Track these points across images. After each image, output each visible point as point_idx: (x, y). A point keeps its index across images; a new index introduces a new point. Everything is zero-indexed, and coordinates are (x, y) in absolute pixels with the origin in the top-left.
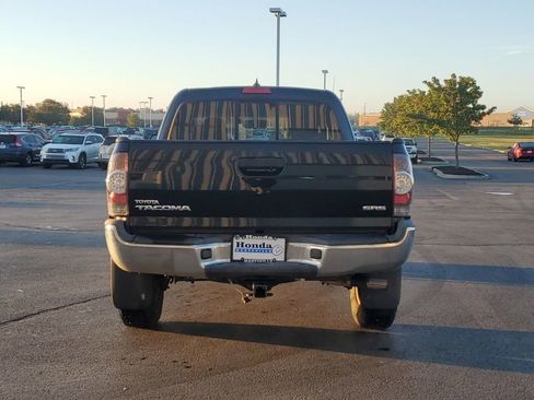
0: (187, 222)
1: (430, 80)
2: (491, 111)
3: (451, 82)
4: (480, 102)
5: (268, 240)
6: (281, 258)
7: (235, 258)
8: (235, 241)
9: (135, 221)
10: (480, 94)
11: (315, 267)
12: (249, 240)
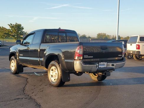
0: (92, 60)
1: (10, 24)
2: (26, 33)
3: (16, 25)
4: (23, 30)
5: (104, 63)
6: (106, 67)
7: (99, 67)
8: (99, 63)
9: (84, 60)
10: (23, 29)
11: (113, 68)
12: (102, 63)
